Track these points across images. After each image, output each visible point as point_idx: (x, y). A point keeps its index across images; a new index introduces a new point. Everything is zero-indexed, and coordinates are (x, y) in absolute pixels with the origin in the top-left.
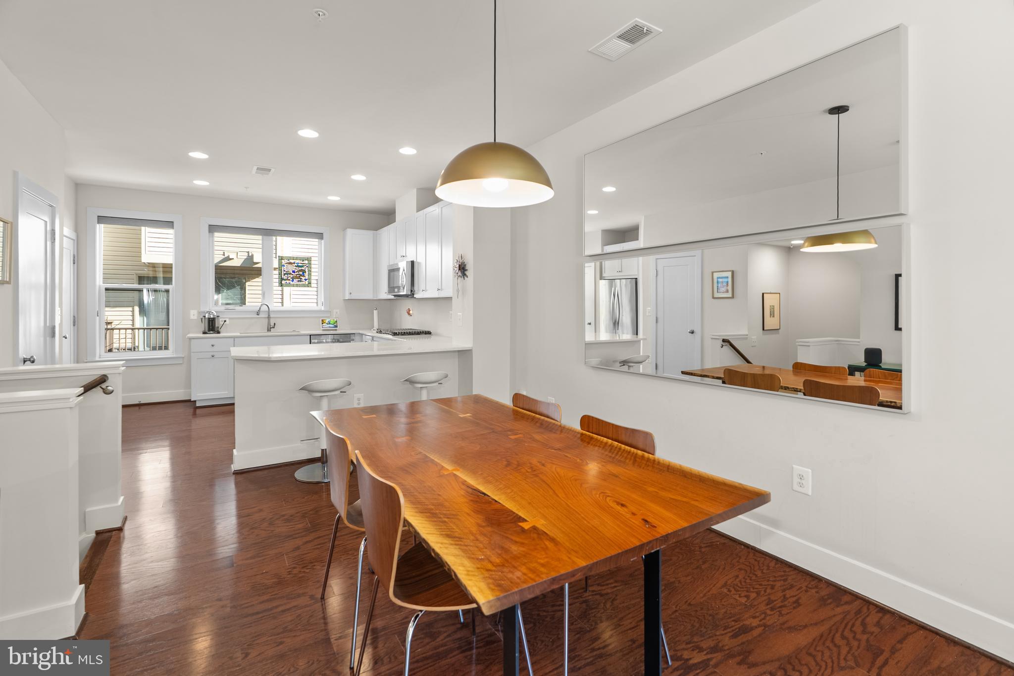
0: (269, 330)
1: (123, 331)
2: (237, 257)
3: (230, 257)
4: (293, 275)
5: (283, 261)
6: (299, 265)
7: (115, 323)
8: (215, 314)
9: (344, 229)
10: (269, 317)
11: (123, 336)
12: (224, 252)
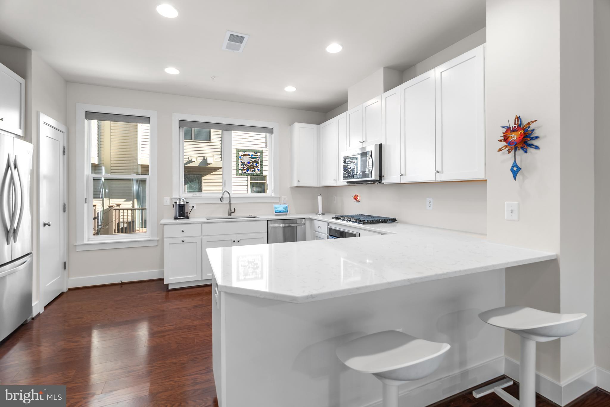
0: (230, 214)
1: (126, 211)
2: (197, 160)
3: (193, 160)
4: (248, 165)
5: (240, 153)
6: (253, 156)
7: (122, 205)
8: (185, 201)
9: (291, 124)
10: (230, 203)
11: (126, 214)
12: (189, 157)
